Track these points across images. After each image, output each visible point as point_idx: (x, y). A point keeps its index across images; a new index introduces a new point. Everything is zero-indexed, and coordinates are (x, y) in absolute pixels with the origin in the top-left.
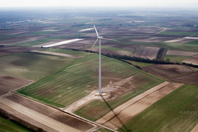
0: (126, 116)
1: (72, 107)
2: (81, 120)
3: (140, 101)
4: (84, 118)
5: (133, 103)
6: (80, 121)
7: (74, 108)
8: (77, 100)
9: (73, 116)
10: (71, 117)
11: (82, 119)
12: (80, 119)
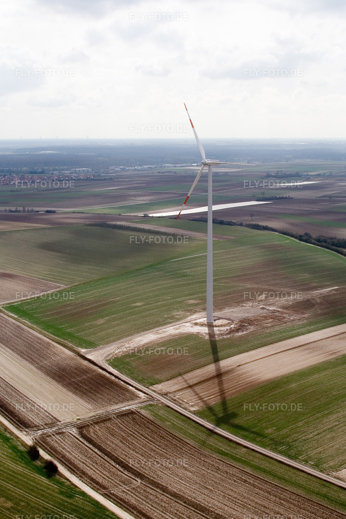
0: (244, 380)
1: (113, 347)
2: (117, 380)
3: (312, 345)
4: (127, 375)
5: (289, 350)
6: (112, 382)
7: (117, 352)
8: (138, 332)
9: (100, 370)
10: (94, 371)
11: (119, 379)
12: (113, 378)
